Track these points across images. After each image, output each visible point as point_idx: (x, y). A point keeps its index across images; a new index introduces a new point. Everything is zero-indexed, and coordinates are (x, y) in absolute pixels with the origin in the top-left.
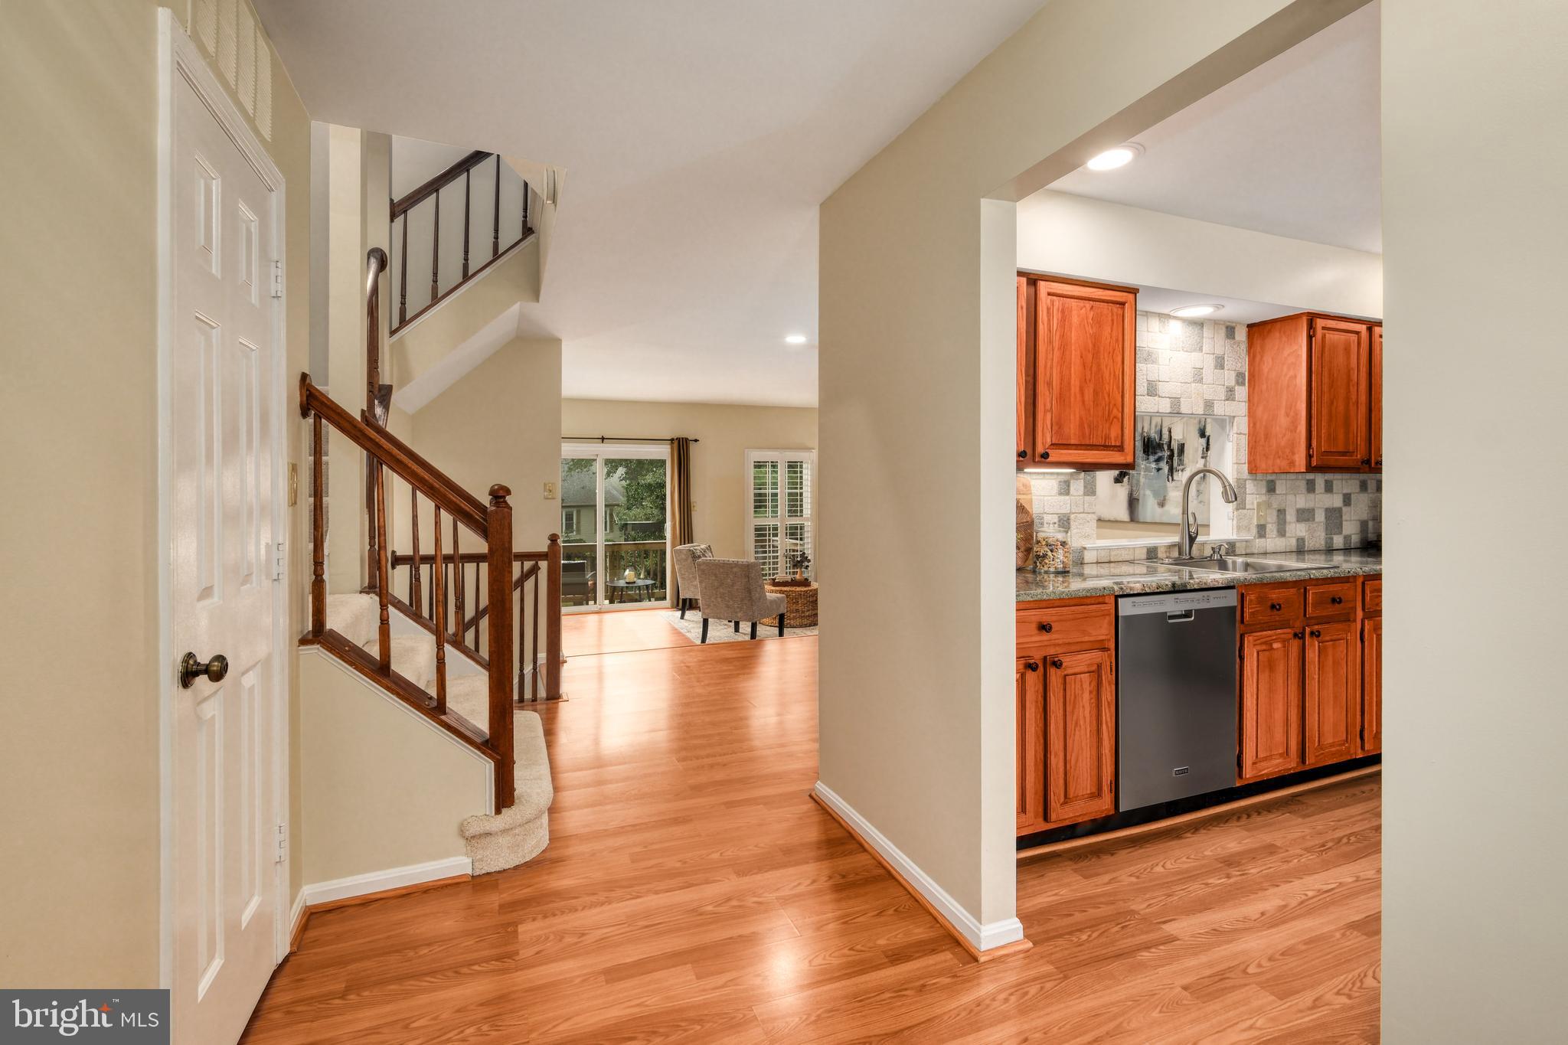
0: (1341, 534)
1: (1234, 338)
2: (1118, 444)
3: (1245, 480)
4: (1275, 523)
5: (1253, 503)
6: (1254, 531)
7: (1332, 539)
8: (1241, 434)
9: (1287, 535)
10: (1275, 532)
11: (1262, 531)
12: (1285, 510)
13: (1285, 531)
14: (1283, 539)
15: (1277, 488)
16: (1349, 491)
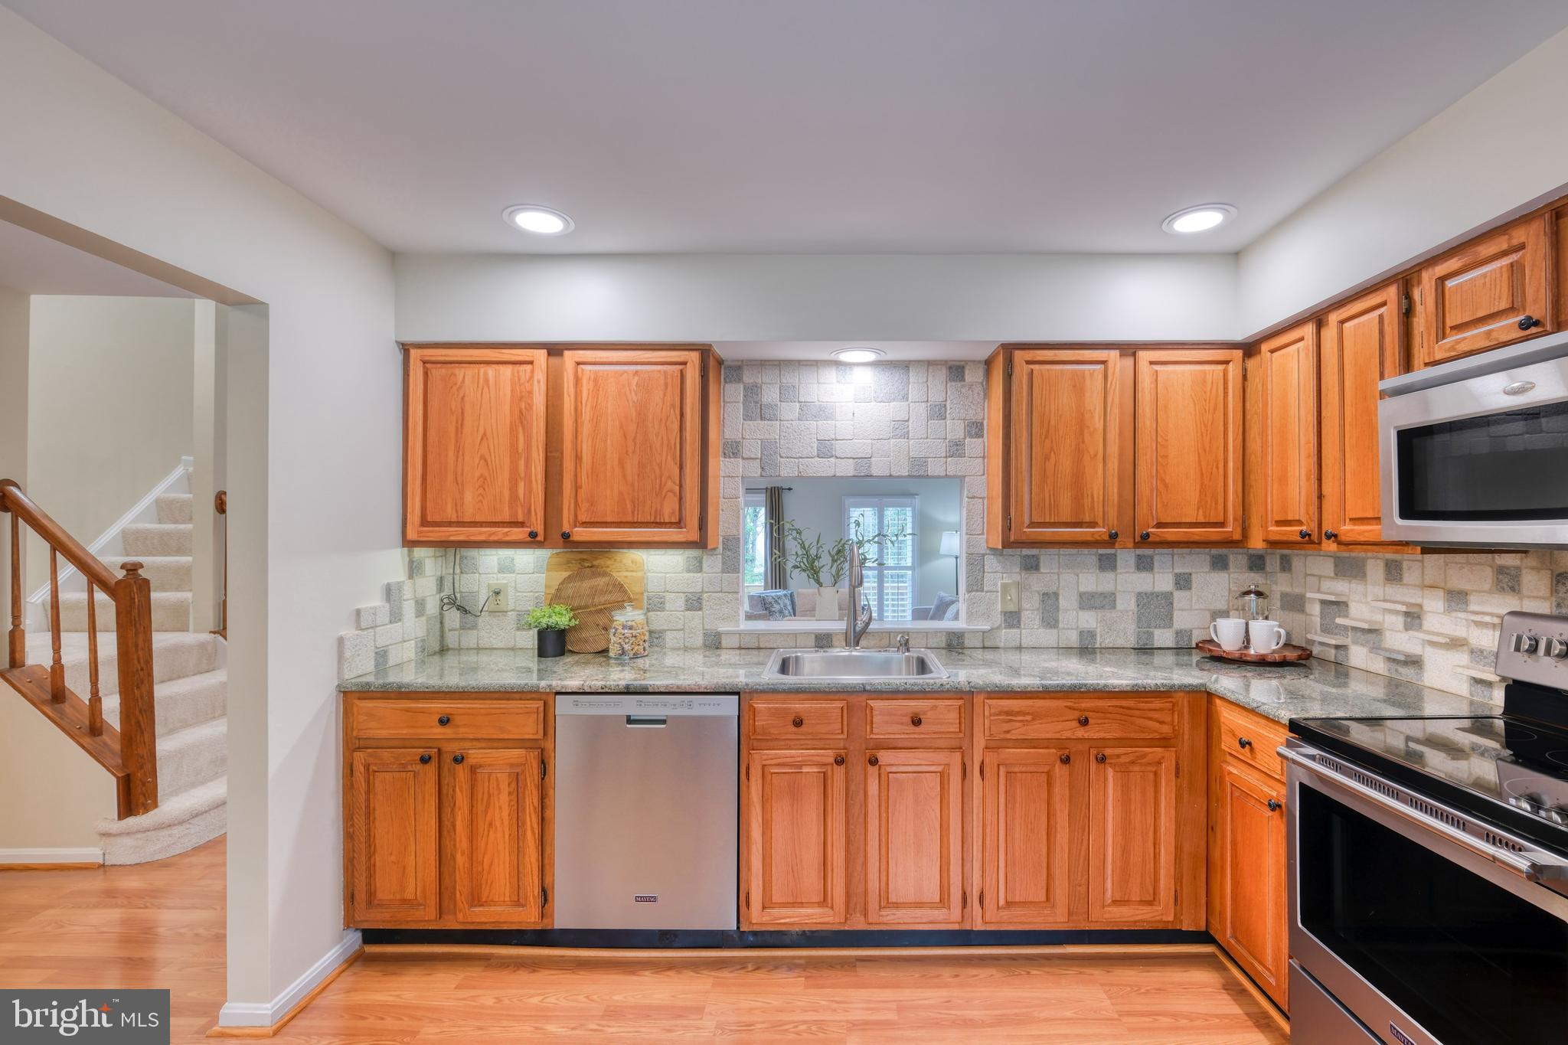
0: (1171, 626)
1: (963, 379)
2: (673, 520)
3: (983, 555)
4: (1038, 609)
5: (995, 584)
6: (997, 619)
7: (1150, 635)
8: (973, 497)
9: (1061, 626)
10: (1037, 622)
11: (1012, 618)
12: (1056, 595)
13: (1057, 621)
14: (1054, 631)
15: (1042, 565)
16: (1187, 571)
